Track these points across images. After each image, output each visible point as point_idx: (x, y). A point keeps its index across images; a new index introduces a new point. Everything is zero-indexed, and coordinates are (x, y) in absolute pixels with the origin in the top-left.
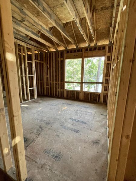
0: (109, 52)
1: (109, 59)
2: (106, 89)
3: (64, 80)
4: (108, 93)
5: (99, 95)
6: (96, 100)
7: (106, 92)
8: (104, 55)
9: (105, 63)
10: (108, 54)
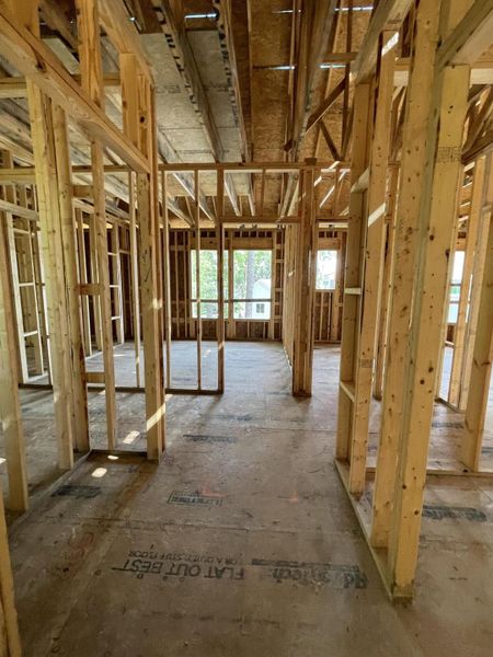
0: (279, 242)
1: (279, 255)
2: (278, 311)
3: (188, 297)
4: (281, 320)
5: (267, 324)
6: (261, 336)
7: (278, 317)
8: (272, 248)
9: (273, 263)
10: (276, 246)
